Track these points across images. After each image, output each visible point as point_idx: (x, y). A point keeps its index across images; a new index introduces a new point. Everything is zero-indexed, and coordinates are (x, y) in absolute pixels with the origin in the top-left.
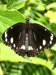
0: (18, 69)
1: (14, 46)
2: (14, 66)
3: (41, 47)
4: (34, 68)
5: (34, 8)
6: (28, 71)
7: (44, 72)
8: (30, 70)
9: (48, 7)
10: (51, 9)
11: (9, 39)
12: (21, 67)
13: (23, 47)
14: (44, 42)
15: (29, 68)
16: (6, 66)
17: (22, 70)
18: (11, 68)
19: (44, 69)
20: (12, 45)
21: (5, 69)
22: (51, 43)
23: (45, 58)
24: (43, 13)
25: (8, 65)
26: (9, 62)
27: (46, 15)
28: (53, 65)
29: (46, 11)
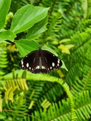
0: (40, 86)
1: (30, 68)
2: (37, 84)
3: (51, 68)
4: (51, 85)
6: (47, 87)
7: (58, 88)
8: (49, 87)
9: (61, 42)
10: (63, 43)
11: (25, 65)
12: (42, 85)
13: (38, 67)
14: (53, 65)
15: (48, 85)
16: (31, 84)
17: (42, 87)
18: (34, 85)
19: (59, 86)
20: (28, 68)
21: (31, 86)
22: (58, 65)
23: (59, 77)
24: (57, 46)
25: (33, 83)
26: (33, 81)
27: (59, 47)
29: (59, 45)
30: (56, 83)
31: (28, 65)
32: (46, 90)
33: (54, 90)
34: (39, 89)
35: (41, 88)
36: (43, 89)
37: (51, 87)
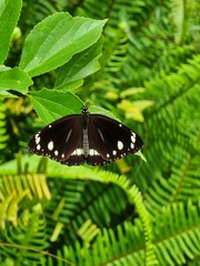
0: (75, 191)
2: (69, 187)
4: (100, 189)
5: (102, 96)
6: (91, 194)
7: (116, 196)
8: (95, 193)
9: (123, 94)
10: (127, 98)
11: (44, 144)
12: (80, 188)
14: (120, 145)
15: (93, 190)
16: (56, 186)
17: (81, 192)
18: (64, 189)
19: (117, 190)
21: (55, 191)
23: (118, 172)
24: (115, 103)
25: (60, 184)
26: (60, 179)
27: (119, 106)
28: (128, 182)
29: (119, 100)
30: (111, 185)
31: (51, 146)
32: (89, 199)
33: (107, 199)
34: (74, 197)
35: (78, 195)
36: (83, 197)
37: (100, 194)
